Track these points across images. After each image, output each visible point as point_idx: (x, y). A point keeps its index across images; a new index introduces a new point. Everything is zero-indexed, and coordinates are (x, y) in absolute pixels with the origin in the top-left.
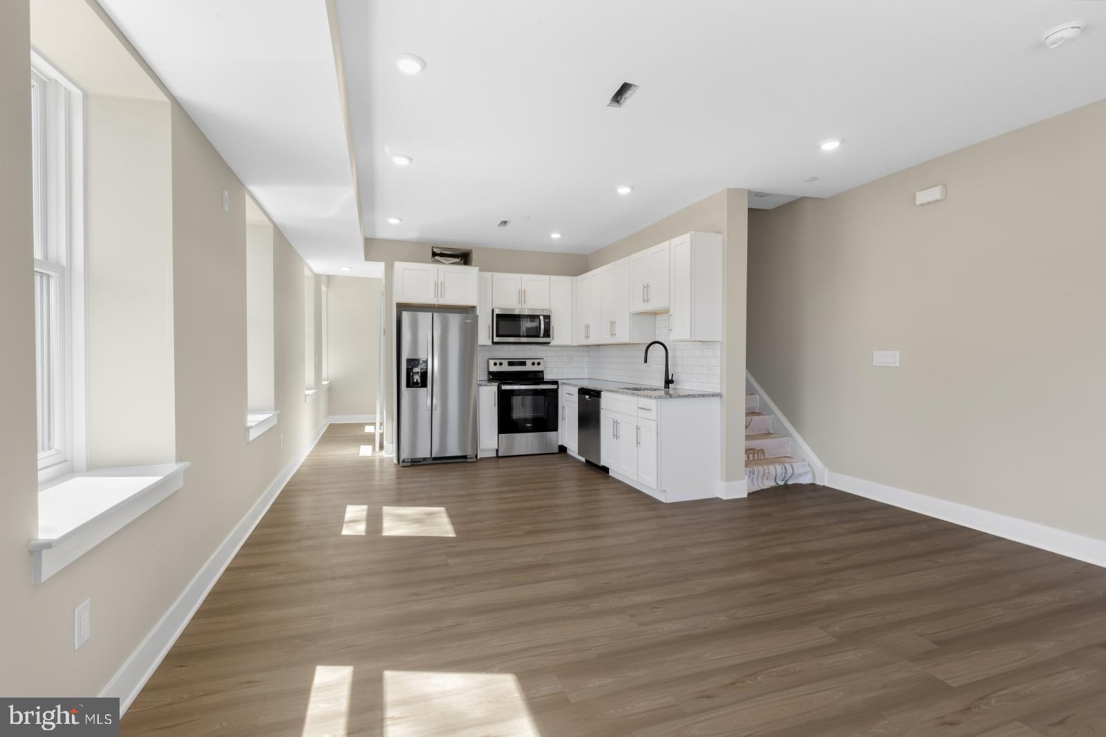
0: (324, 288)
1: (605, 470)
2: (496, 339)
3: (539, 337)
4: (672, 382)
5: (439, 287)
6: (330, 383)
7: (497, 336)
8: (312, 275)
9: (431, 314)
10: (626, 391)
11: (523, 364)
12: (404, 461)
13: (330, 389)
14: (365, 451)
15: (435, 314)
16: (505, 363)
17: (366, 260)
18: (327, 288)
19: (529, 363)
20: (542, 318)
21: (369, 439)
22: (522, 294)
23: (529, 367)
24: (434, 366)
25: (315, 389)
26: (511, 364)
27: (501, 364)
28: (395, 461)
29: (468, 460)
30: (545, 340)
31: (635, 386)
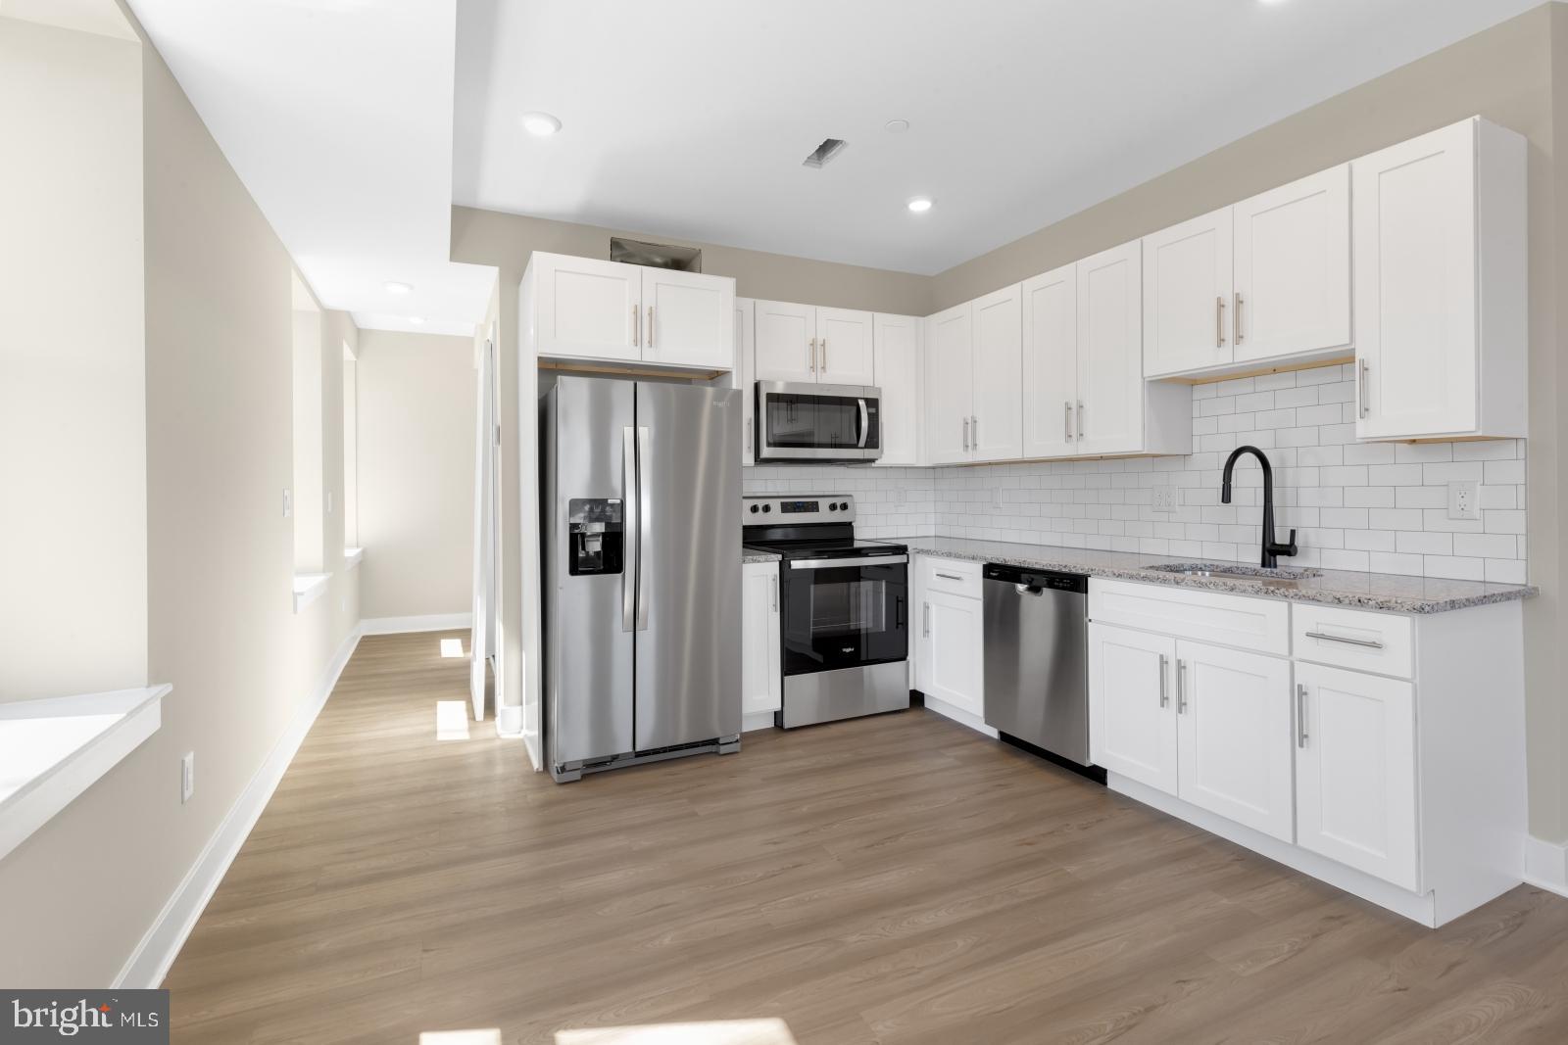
0: (348, 354)
1: (1098, 775)
2: (767, 452)
3: (855, 446)
4: (1289, 550)
5: (645, 321)
6: (364, 552)
7: (769, 445)
8: (317, 309)
9: (632, 383)
10: (1162, 574)
11: (813, 507)
12: (563, 769)
13: (364, 567)
14: (450, 720)
15: (640, 384)
16: (775, 505)
17: (451, 260)
18: (357, 357)
19: (824, 504)
20: (862, 403)
21: (454, 680)
22: (818, 350)
23: (824, 516)
24: (641, 517)
25: (324, 571)
26: (787, 508)
27: (767, 509)
28: (536, 763)
29: (723, 750)
30: (869, 453)
31: (1172, 562)
